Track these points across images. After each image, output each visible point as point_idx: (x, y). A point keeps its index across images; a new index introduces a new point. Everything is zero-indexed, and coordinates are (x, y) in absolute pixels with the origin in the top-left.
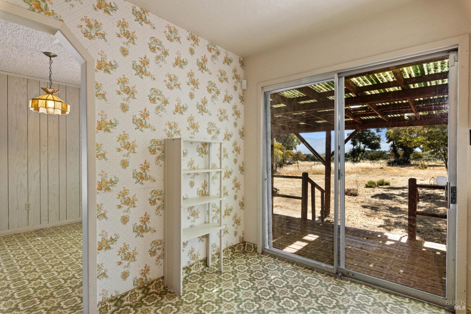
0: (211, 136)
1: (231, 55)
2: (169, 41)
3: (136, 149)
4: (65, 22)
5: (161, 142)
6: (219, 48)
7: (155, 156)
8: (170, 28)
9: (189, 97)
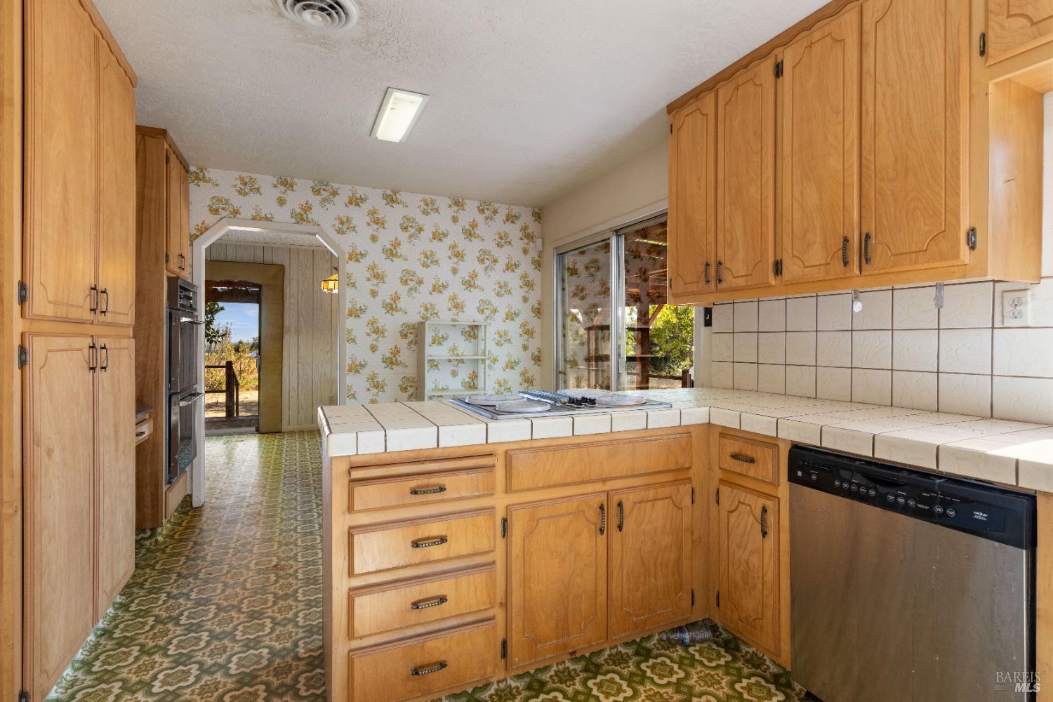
0: (483, 316)
1: (516, 210)
2: (424, 215)
3: (386, 334)
4: (322, 225)
5: (414, 325)
6: (496, 205)
7: (406, 341)
8: (425, 201)
9: (451, 273)
